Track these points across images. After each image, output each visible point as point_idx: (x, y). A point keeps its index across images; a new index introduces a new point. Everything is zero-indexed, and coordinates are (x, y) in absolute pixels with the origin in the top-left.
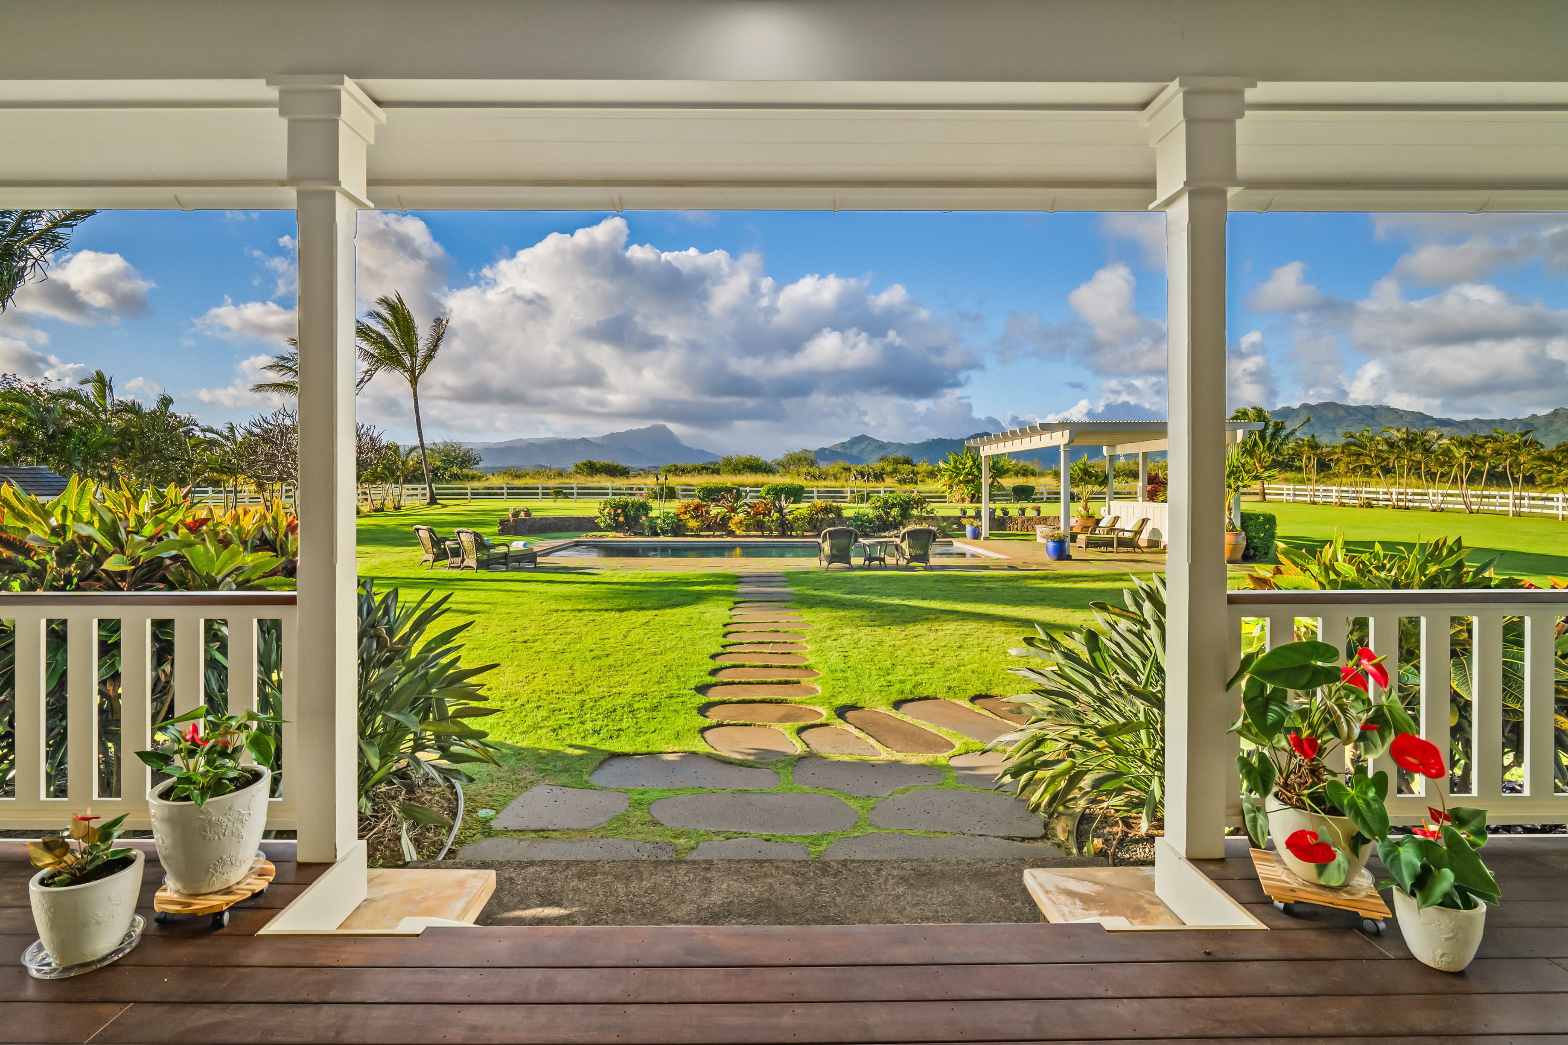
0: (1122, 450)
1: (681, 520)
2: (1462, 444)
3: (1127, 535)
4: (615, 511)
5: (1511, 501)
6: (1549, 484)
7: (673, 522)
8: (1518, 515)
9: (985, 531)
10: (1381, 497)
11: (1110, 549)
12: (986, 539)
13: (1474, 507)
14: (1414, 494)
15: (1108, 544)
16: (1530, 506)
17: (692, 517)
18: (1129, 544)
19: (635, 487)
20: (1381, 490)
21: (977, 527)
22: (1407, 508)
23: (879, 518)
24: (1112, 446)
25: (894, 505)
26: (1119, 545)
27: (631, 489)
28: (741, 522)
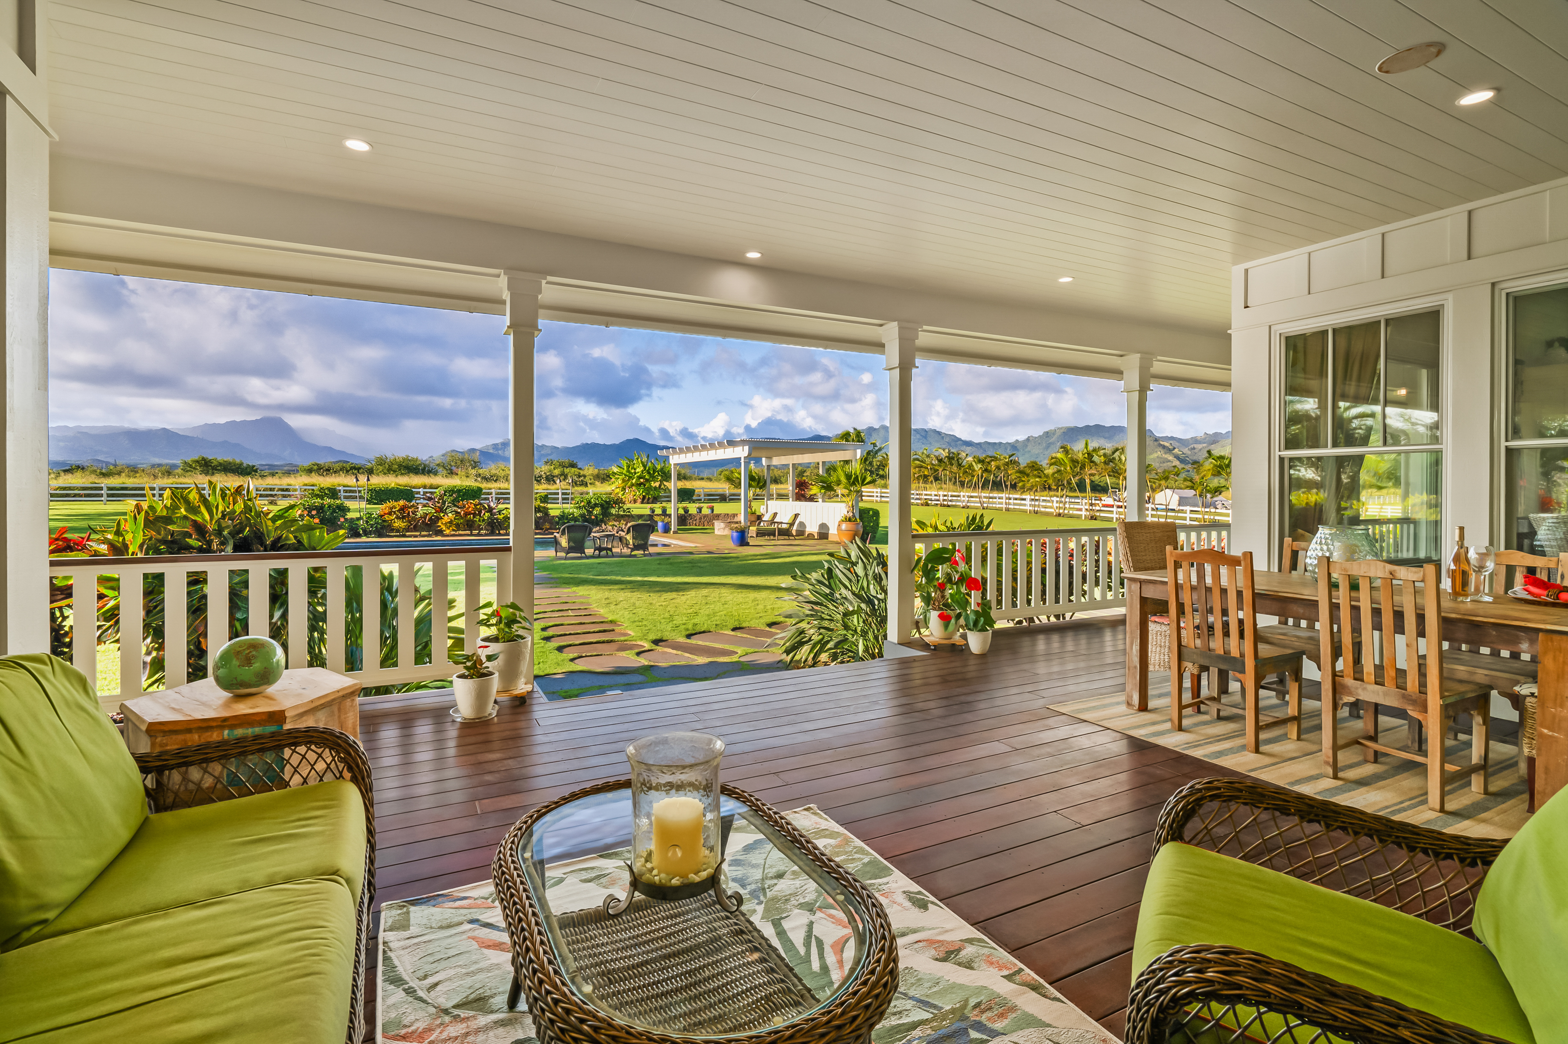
0: (776, 461)
1: (384, 521)
2: (981, 461)
3: (784, 526)
4: (310, 512)
5: (1004, 501)
6: (1023, 490)
7: (377, 523)
8: (1008, 510)
9: (673, 527)
10: (933, 498)
11: (772, 537)
12: (675, 532)
13: (985, 505)
14: (952, 496)
15: (771, 533)
16: (1014, 504)
17: (398, 518)
18: (785, 533)
19: (277, 487)
20: (933, 493)
21: (667, 523)
22: (949, 506)
23: (583, 516)
24: (769, 458)
25: (596, 505)
26: (779, 535)
27: (271, 490)
28: (451, 522)
